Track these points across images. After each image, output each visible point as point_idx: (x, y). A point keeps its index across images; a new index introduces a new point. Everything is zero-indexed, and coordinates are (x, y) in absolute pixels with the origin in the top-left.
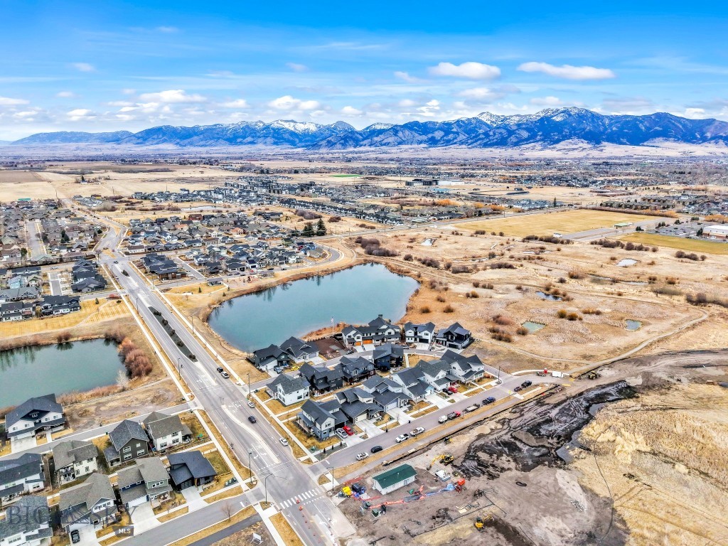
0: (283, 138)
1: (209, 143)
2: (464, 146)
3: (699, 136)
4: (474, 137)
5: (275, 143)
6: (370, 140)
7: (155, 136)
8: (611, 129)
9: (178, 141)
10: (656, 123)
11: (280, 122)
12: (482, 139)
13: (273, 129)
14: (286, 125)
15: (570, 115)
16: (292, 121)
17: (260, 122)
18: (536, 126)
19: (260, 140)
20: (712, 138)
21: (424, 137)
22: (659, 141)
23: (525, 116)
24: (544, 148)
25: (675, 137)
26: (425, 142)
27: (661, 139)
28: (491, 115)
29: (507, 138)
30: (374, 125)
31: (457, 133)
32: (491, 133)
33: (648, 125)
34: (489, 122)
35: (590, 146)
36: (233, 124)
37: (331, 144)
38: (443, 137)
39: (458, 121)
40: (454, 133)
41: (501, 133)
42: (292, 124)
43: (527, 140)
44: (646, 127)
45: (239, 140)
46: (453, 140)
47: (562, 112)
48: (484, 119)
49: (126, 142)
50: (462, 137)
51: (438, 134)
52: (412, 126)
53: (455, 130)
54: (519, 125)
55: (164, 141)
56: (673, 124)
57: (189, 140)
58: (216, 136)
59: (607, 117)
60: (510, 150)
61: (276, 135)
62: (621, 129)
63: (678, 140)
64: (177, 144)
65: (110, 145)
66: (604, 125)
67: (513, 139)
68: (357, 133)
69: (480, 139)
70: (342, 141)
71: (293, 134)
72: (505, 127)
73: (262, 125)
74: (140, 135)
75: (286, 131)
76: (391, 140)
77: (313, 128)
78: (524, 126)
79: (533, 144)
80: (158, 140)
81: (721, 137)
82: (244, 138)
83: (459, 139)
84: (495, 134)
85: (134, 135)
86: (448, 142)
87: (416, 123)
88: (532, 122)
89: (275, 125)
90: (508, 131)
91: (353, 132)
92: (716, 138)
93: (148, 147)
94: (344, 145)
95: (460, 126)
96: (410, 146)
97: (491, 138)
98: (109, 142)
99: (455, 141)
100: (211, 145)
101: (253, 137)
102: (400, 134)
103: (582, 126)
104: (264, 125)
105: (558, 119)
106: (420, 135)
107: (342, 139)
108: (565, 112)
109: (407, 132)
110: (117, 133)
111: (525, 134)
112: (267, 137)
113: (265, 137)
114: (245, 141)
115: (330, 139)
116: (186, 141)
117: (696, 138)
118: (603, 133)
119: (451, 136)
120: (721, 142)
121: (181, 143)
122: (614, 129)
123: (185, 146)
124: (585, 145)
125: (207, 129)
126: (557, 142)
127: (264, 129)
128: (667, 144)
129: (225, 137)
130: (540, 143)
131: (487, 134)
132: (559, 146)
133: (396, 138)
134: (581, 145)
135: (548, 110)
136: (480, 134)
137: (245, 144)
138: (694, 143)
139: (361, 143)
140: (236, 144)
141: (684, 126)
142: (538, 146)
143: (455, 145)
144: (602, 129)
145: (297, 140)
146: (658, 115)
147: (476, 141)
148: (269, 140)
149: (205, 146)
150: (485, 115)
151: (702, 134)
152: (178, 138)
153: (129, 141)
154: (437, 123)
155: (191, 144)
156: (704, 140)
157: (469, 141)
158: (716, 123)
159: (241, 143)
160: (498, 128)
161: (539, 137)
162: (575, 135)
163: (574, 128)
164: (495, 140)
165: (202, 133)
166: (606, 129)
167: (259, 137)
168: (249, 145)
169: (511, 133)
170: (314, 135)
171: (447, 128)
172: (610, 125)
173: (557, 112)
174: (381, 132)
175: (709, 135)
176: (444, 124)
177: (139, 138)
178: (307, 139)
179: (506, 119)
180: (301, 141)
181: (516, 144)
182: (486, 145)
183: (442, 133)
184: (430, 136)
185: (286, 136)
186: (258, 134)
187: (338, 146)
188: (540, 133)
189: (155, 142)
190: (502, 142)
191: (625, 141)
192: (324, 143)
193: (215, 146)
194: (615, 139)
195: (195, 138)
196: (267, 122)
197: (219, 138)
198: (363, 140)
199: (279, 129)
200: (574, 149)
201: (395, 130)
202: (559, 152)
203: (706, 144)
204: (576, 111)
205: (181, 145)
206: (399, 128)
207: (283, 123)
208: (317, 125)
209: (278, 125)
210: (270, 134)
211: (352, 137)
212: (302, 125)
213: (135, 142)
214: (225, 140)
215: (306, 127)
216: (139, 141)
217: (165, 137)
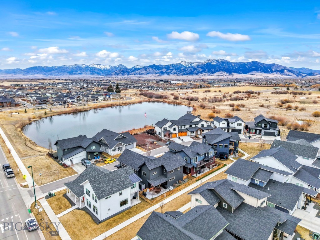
0: (95, 72)
1: (60, 74)
2: (175, 75)
3: (270, 71)
4: (179, 71)
5: (91, 74)
6: (134, 72)
7: (33, 71)
8: (235, 68)
9: (45, 73)
10: (253, 65)
11: (93, 64)
12: (183, 72)
13: (90, 68)
14: (96, 66)
15: (218, 62)
16: (99, 64)
17: (84, 65)
18: (205, 66)
19: (84, 72)
20: (275, 71)
21: (158, 71)
22: (254, 72)
23: (200, 63)
24: (209, 75)
25: (260, 71)
26: (159, 73)
27: (255, 71)
28: (186, 62)
29: (193, 71)
30: (136, 66)
31: (172, 69)
32: (186, 69)
33: (249, 66)
34: (185, 65)
35: (227, 74)
36: (71, 66)
37: (117, 74)
38: (166, 71)
39: (172, 65)
40: (170, 69)
41: (190, 69)
42: (99, 65)
43: (202, 72)
44: (248, 67)
45: (74, 73)
46: (171, 72)
47: (215, 61)
48: (183, 64)
50: (174, 71)
51: (164, 70)
52: (153, 67)
53: (171, 68)
54: (198, 66)
55: (38, 73)
56: (259, 66)
57: (50, 73)
58: (63, 71)
59: (233, 63)
60: (195, 76)
61: (91, 70)
62: (239, 68)
63: (262, 72)
64: (44, 74)
65: (10, 75)
66: (232, 66)
67: (196, 72)
68: (128, 69)
69: (182, 72)
70: (122, 73)
71: (99, 70)
72: (192, 67)
73: (85, 66)
74: (26, 70)
75: (96, 68)
76: (144, 72)
77: (108, 67)
78: (200, 67)
79: (204, 74)
80: (35, 73)
81: (278, 71)
82: (77, 71)
83: (173, 72)
84: (188, 70)
85: (23, 70)
86: (168, 73)
87: (154, 65)
88: (203, 65)
89: (91, 66)
90: (193, 68)
91: (127, 69)
92: (276, 71)
93: (29, 76)
94: (123, 74)
95: (173, 67)
96: (152, 75)
97: (186, 71)
98: (10, 73)
99: (171, 73)
100: (61, 75)
101: (81, 71)
102: (148, 70)
103: (223, 66)
104: (86, 66)
105: (214, 64)
106: (156, 70)
107: (122, 72)
108: (217, 61)
109: (151, 69)
110: (15, 69)
111: (201, 70)
112: (87, 71)
114: (77, 73)
115: (116, 72)
117: (268, 71)
118: (232, 69)
119: (169, 71)
120: (278, 73)
121: (46, 74)
122: (236, 68)
123: (48, 75)
124: (226, 74)
125: (59, 68)
126: (214, 72)
127: (86, 68)
128: (258, 73)
129: (68, 71)
130: (207, 73)
131: (184, 70)
132: (215, 74)
133: (146, 71)
134: (224, 74)
135: (209, 60)
136: (181, 70)
137: (77, 74)
138: (268, 73)
139: (131, 73)
140: (73, 74)
141: (264, 66)
142: (206, 74)
143: (171, 75)
144: (231, 68)
145: (101, 73)
146: (253, 62)
147: (180, 73)
148: (88, 72)
149: (58, 75)
150: (183, 62)
151: (271, 69)
152: (45, 72)
153: (20, 73)
154: (163, 65)
155: (51, 74)
156: (272, 72)
157: (178, 73)
158: (276, 65)
159: (75, 74)
160: (189, 67)
161: (206, 71)
162: (221, 70)
163: (220, 67)
164: (188, 72)
165: (56, 69)
166: (233, 68)
168: (79, 75)
169: (195, 69)
170: (109, 70)
171: (167, 67)
172: (235, 66)
173: (213, 61)
174: (139, 69)
175: (273, 70)
176: (166, 66)
177: (25, 72)
178: (106, 72)
179: (192, 64)
180: (103, 73)
181: (197, 74)
182: (184, 74)
183: (165, 70)
184: (161, 71)
185: (96, 71)
186: (83, 70)
187: (120, 75)
188: (207, 69)
189: (33, 73)
190: (191, 73)
191: (241, 72)
192: (114, 73)
193: (62, 75)
194: (237, 71)
195: (53, 71)
197: (64, 72)
198: (132, 72)
199: (93, 68)
200: (221, 76)
201: (145, 68)
202: (215, 77)
203: (272, 73)
204: (221, 60)
205: (46, 75)
206: (147, 67)
207: (95, 65)
208: (110, 66)
209: (93, 66)
210: (88, 70)
211: (126, 71)
212: (103, 66)
213: (23, 73)
214: (67, 72)
215: (105, 67)
216: (25, 73)
217: (38, 71)
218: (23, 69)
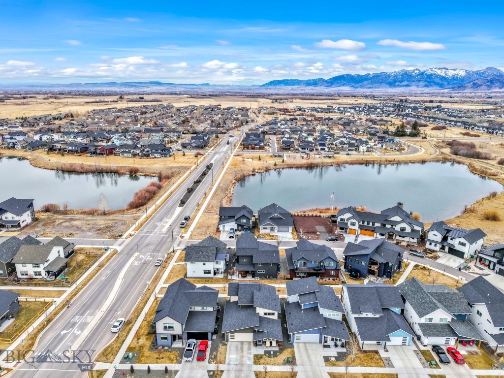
0: (433, 82)
5: (426, 86)
7: (339, 82)
9: (353, 84)
11: (433, 69)
13: (426, 75)
14: (439, 72)
16: (445, 68)
17: (417, 70)
19: (413, 83)
36: (395, 72)
37: (476, 86)
42: (444, 70)
45: (397, 84)
49: (320, 86)
55: (344, 85)
57: (361, 84)
58: (381, 81)
61: (428, 80)
64: (353, 86)
65: (310, 88)
70: (489, 83)
71: (443, 78)
73: (418, 72)
74: (329, 81)
75: (438, 76)
77: (462, 73)
80: (340, 84)
82: (402, 82)
85: (326, 81)
89: (430, 72)
93: (333, 89)
94: (489, 87)
98: (310, 85)
100: (375, 88)
101: (408, 81)
104: (421, 72)
107: (488, 82)
110: (317, 79)
112: (420, 81)
113: (419, 81)
114: (402, 84)
115: (476, 81)
116: (358, 85)
121: (355, 86)
123: (357, 88)
127: (419, 75)
129: (387, 82)
137: (401, 86)
140: (395, 86)
145: (446, 83)
148: (422, 83)
149: (371, 88)
152: (354, 82)
153: (323, 85)
155: (362, 87)
159: (399, 86)
165: (371, 79)
167: (413, 81)
168: (404, 88)
170: (462, 79)
177: (328, 83)
178: (455, 82)
180: (449, 83)
185: (437, 80)
186: (413, 79)
187: (484, 87)
189: (338, 85)
192: (470, 85)
193: (378, 88)
195: (365, 82)
196: (422, 70)
197: (382, 83)
199: (431, 75)
205: (354, 88)
207: (436, 70)
208: (466, 71)
209: (432, 72)
210: (423, 78)
211: (499, 80)
212: (452, 71)
213: (325, 85)
214: (386, 84)
215: (456, 73)
216: (328, 85)
217: (345, 82)
218: (326, 78)
